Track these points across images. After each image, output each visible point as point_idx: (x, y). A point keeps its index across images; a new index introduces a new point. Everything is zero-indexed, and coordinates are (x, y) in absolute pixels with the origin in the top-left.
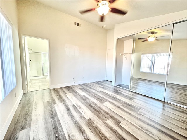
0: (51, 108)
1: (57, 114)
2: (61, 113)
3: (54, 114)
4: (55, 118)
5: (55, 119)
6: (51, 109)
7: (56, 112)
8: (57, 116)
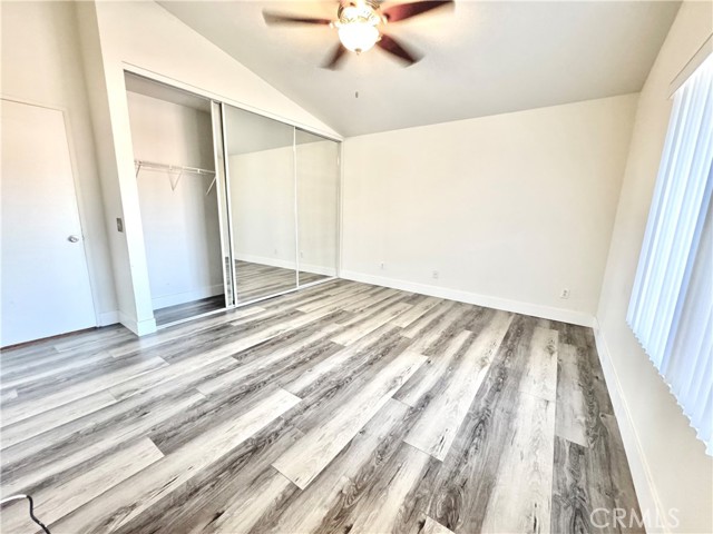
0: (467, 452)
1: (468, 415)
2: (456, 406)
3: (477, 421)
4: (481, 408)
5: (483, 404)
6: (472, 449)
7: (466, 422)
8: (473, 407)
